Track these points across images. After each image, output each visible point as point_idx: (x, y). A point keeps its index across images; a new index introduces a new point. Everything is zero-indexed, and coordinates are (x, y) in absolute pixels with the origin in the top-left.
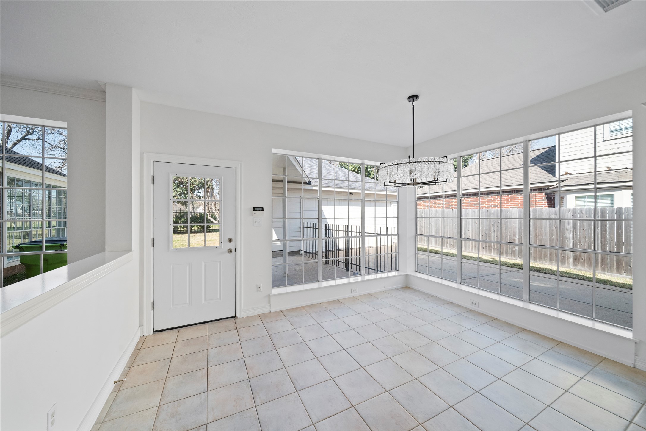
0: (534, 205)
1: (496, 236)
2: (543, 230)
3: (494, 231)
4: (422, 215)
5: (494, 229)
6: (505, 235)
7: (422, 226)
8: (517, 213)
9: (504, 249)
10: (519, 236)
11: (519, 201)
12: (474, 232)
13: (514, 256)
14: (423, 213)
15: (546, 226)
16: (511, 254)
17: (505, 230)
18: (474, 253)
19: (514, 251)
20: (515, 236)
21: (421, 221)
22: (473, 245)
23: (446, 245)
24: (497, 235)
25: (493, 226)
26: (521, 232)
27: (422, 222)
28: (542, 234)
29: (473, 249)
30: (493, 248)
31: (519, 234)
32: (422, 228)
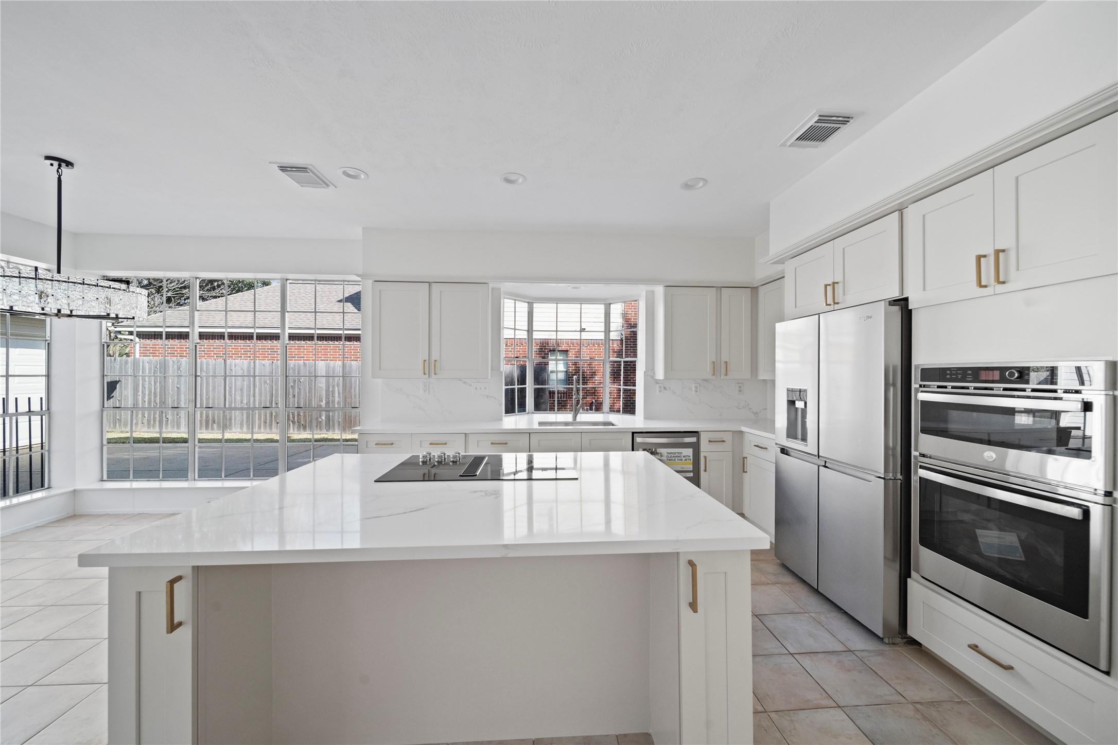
0: (348, 358)
1: (296, 402)
2: (353, 390)
3: (294, 396)
4: (155, 371)
5: (294, 392)
6: (309, 400)
7: (155, 393)
8: (324, 368)
9: (308, 421)
10: (326, 400)
11: (331, 352)
12: (263, 398)
13: (321, 429)
14: (158, 367)
15: (356, 386)
16: (317, 426)
17: (309, 393)
18: (262, 433)
19: (320, 422)
20: (321, 400)
21: (153, 383)
22: (261, 421)
23: (212, 426)
24: (298, 401)
25: (292, 388)
26: (329, 395)
27: (155, 384)
28: (352, 396)
29: (262, 426)
30: (292, 421)
31: (326, 398)
32: (155, 397)
